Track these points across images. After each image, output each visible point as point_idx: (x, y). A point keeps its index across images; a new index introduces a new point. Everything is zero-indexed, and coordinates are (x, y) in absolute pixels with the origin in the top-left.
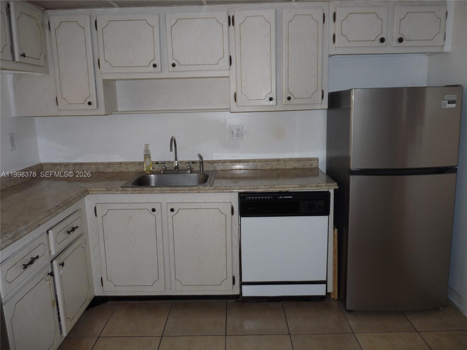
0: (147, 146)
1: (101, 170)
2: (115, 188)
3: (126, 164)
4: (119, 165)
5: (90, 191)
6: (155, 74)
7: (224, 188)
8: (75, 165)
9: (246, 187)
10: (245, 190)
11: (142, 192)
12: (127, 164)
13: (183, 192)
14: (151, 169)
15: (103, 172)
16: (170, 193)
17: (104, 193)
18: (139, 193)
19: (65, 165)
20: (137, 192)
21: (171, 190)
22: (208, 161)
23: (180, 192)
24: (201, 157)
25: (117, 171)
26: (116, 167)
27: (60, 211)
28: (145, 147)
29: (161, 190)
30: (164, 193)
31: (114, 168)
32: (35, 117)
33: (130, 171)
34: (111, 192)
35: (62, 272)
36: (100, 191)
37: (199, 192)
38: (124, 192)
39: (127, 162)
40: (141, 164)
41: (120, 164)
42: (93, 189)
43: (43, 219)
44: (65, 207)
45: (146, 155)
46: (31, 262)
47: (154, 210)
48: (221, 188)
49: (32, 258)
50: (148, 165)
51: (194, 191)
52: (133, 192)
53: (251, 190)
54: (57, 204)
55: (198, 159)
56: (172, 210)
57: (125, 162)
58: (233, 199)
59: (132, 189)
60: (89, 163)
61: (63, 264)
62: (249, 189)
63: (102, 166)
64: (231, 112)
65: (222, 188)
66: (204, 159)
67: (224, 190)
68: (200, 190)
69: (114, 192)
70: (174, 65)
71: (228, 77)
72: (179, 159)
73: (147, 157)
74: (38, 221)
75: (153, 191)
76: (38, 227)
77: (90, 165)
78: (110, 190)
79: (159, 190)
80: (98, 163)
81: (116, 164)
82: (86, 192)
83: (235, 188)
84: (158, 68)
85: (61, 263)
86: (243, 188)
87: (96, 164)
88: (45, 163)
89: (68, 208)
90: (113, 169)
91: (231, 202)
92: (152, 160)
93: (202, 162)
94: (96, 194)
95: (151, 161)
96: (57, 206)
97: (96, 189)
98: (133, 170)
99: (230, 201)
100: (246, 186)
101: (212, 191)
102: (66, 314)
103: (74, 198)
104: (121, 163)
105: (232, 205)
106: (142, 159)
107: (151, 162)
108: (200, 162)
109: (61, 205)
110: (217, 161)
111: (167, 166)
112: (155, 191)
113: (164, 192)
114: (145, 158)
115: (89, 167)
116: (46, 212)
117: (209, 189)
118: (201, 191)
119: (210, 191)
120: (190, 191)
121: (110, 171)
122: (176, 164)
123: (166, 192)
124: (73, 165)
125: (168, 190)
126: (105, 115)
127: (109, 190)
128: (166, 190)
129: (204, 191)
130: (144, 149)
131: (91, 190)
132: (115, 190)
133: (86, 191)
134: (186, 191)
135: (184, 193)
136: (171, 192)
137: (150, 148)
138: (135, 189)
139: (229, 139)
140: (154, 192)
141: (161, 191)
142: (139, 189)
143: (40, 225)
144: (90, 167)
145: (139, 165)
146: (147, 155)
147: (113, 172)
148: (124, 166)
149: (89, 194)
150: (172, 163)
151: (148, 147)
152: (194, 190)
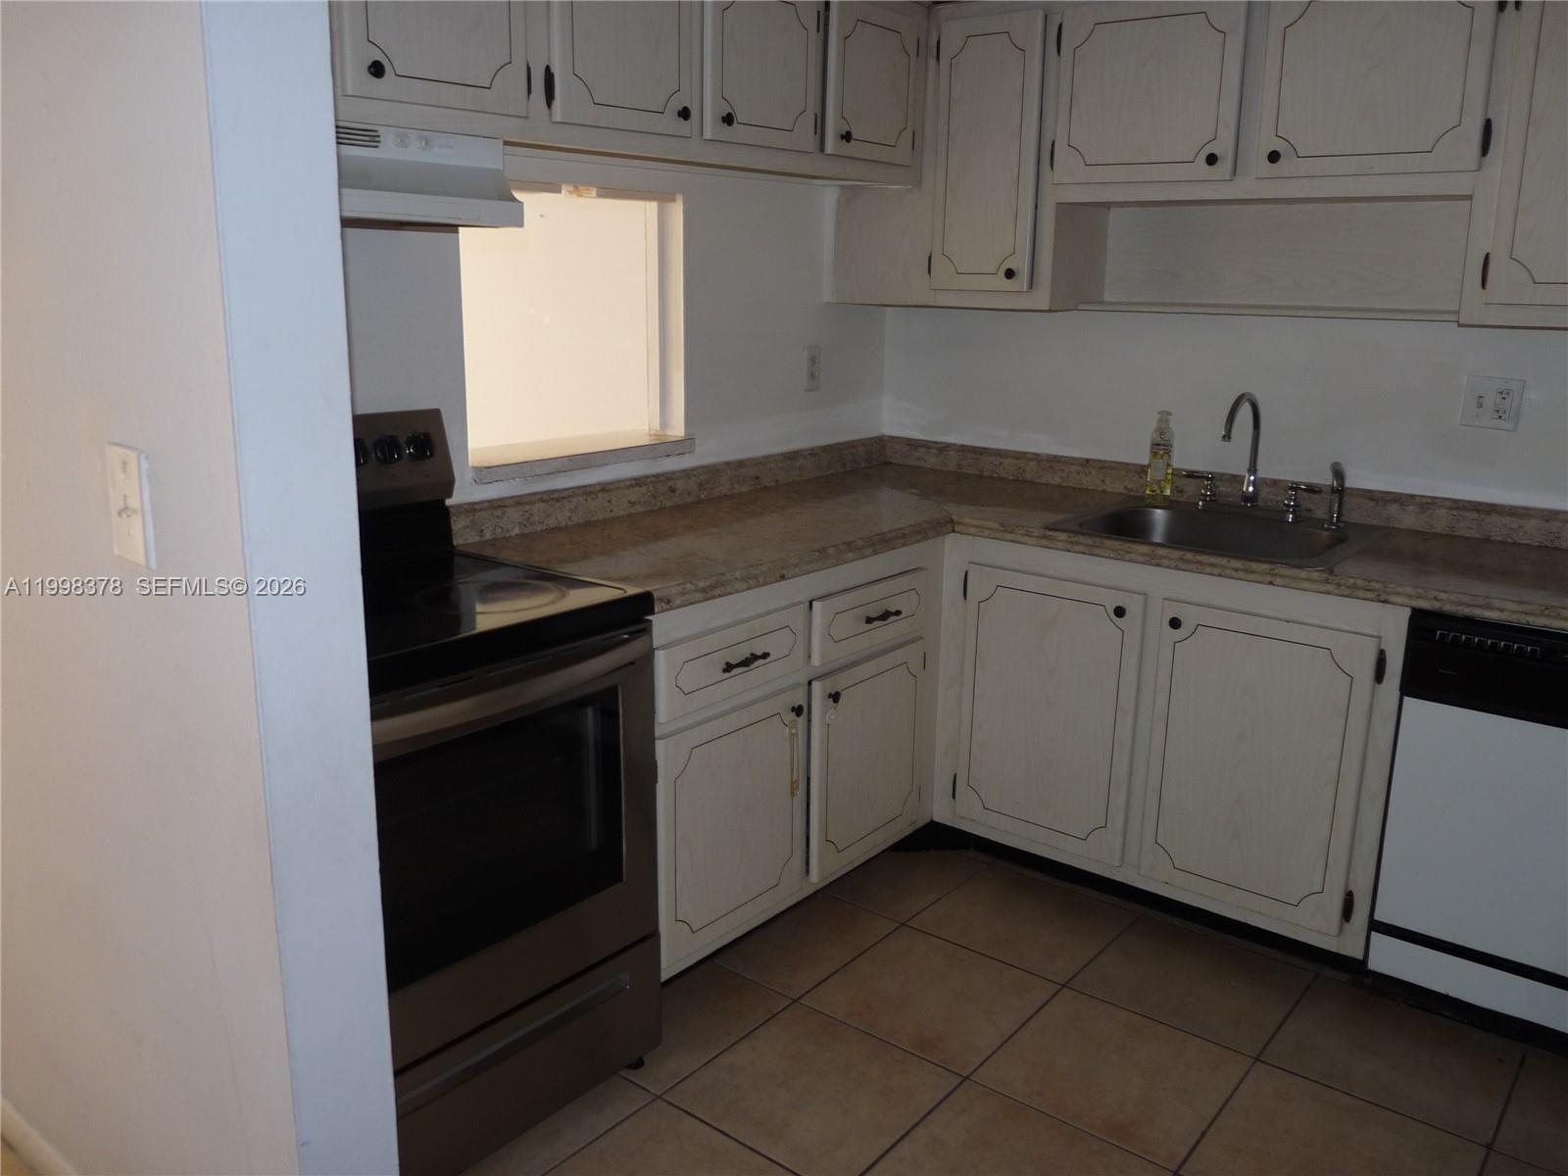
0: (1165, 415)
1: (1029, 476)
2: (1023, 526)
3: (1102, 468)
4: (1080, 468)
5: (959, 523)
6: (1212, 185)
7: (1360, 582)
8: (963, 451)
9: (1443, 596)
10: (1437, 605)
11: (1096, 551)
12: (1103, 466)
13: (1216, 571)
14: (1168, 492)
15: (1032, 483)
16: (1177, 568)
17: (992, 536)
18: (1084, 553)
19: (939, 450)
20: (1081, 548)
21: (1181, 559)
22: (1370, 491)
23: (1208, 569)
24: (1339, 474)
25: (1070, 484)
26: (1070, 472)
27: (850, 555)
28: (1160, 420)
29: (1148, 555)
30: (1158, 565)
31: (1064, 475)
32: (887, 308)
33: (1109, 490)
34: (1009, 536)
35: (833, 717)
36: (983, 527)
37: (1271, 583)
38: (1044, 542)
39: (1105, 461)
40: (1142, 470)
41: (1082, 466)
42: (967, 520)
43: (796, 565)
44: (869, 551)
45: (1158, 445)
46: (746, 663)
47: (1120, 612)
48: (1352, 581)
49: (752, 654)
50: (1160, 475)
51: (1252, 577)
52: (1069, 546)
53: (1460, 608)
54: (851, 539)
55: (1326, 479)
56: (1175, 623)
57: (1100, 461)
58: (1391, 627)
59: (1070, 537)
60: (1001, 450)
61: (835, 697)
62: (1454, 602)
63: (1033, 464)
64: (1460, 325)
65: (1354, 584)
66: (1348, 484)
67: (1359, 588)
68: (1276, 575)
69: (1018, 538)
70: (1274, 157)
71: (1470, 198)
72: (1265, 471)
73: (1161, 452)
74: (782, 568)
75: (1128, 553)
76: (778, 581)
77: (1001, 456)
78: (1009, 529)
79: (1144, 555)
80: (1026, 453)
81: (1072, 464)
82: (945, 526)
83: (1400, 589)
84: (1223, 168)
85: (833, 693)
86: (1432, 596)
87: (1019, 456)
88: (893, 438)
89: (875, 554)
90: (1061, 477)
91: (1379, 638)
92: (1176, 464)
93: (1340, 491)
94: (973, 535)
95: (1169, 465)
96: (849, 544)
97: (975, 522)
98: (1118, 488)
99: (1375, 634)
100: (1445, 592)
101: (1314, 586)
102: (825, 828)
103: (904, 534)
104: (1088, 460)
105: (1383, 647)
106: (1144, 458)
107: (1170, 471)
108: (1334, 491)
109: (860, 543)
110: (1403, 499)
111: (1223, 488)
112: (1132, 555)
113: (1158, 561)
114: (1154, 454)
115: (997, 463)
116: (813, 551)
117: (1308, 580)
118: (1278, 581)
119: (1306, 585)
120: (1240, 574)
121: (1051, 482)
122: (1251, 489)
123: (1165, 562)
124: (959, 451)
125: (1170, 559)
126: (1050, 311)
127: (1006, 531)
128: (1165, 557)
129: (1287, 581)
130: (1155, 425)
131: (962, 521)
132: (1021, 532)
133: (948, 522)
134: (1228, 572)
135: (1220, 575)
136: (1181, 565)
137: (1172, 425)
138: (1077, 538)
139: (1461, 425)
140: (1127, 557)
141: (1148, 559)
142: (1090, 541)
143: (783, 577)
144: (1001, 463)
145: (1139, 474)
146: (1161, 447)
147: (1059, 486)
148: (1094, 472)
149: (954, 531)
150: (1237, 479)
151: (1167, 421)
152: (1253, 572)
